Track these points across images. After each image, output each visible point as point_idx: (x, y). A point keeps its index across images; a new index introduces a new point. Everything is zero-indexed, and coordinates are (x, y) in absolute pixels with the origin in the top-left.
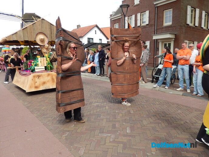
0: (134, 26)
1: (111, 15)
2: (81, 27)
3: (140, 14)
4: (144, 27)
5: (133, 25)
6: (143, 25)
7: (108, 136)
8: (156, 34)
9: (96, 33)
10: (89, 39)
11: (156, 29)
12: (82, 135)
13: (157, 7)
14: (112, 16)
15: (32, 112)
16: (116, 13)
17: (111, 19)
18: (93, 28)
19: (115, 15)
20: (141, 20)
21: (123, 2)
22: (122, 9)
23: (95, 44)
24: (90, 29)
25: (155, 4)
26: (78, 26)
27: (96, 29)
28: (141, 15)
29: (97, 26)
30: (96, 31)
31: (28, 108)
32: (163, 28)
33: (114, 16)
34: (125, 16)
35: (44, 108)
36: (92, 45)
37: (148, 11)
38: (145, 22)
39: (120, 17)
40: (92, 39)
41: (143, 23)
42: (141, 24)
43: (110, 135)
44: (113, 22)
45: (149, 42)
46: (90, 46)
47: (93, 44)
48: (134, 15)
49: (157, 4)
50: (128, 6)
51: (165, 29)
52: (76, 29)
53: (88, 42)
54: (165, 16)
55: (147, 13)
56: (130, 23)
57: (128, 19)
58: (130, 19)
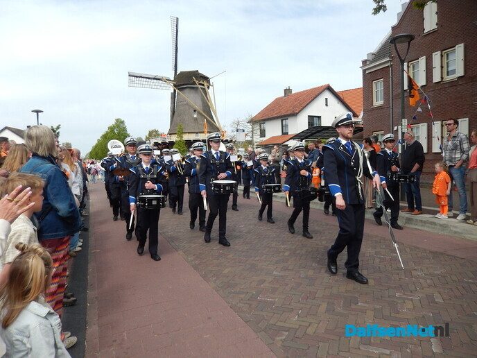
0: (424, 83)
1: (364, 62)
2: (293, 92)
3: (439, 53)
4: (453, 84)
5: (421, 81)
6: (447, 78)
9: (327, 105)
10: (311, 118)
14: (368, 63)
16: (378, 56)
17: (364, 71)
18: (321, 93)
19: (374, 60)
20: (442, 67)
21: (394, 28)
22: (395, 46)
23: (327, 128)
24: (313, 95)
26: (288, 91)
27: (327, 95)
28: (442, 56)
29: (329, 89)
30: (326, 99)
33: (372, 62)
34: (402, 62)
36: (318, 132)
37: (462, 45)
38: (454, 72)
39: (388, 64)
40: (319, 117)
41: (448, 75)
42: (442, 78)
44: (370, 77)
45: (467, 119)
46: (315, 133)
47: (322, 130)
48: (424, 57)
50: (410, 38)
52: (281, 98)
53: (309, 125)
55: (460, 49)
56: (414, 76)
57: (408, 67)
58: (414, 66)
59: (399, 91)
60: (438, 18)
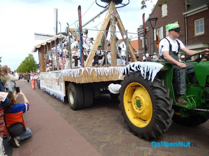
1: (138, 29)
5: (161, 37)
7: (145, 149)
8: (187, 44)
9: (123, 47)
11: (187, 40)
12: (119, 147)
13: (187, 17)
14: (140, 29)
15: (69, 122)
17: (139, 33)
18: (121, 42)
19: (142, 28)
21: (150, 15)
22: (150, 22)
25: (185, 15)
27: (124, 43)
30: (123, 45)
31: (66, 119)
32: (194, 38)
34: (153, 29)
35: (79, 119)
37: (177, 22)
39: (148, 30)
43: (147, 148)
48: (162, 27)
49: (186, 15)
50: (156, 19)
51: (196, 39)
54: (196, 26)
56: (158, 35)
57: (156, 31)
58: (158, 31)
59: (153, 41)
60: (168, 11)
